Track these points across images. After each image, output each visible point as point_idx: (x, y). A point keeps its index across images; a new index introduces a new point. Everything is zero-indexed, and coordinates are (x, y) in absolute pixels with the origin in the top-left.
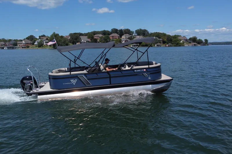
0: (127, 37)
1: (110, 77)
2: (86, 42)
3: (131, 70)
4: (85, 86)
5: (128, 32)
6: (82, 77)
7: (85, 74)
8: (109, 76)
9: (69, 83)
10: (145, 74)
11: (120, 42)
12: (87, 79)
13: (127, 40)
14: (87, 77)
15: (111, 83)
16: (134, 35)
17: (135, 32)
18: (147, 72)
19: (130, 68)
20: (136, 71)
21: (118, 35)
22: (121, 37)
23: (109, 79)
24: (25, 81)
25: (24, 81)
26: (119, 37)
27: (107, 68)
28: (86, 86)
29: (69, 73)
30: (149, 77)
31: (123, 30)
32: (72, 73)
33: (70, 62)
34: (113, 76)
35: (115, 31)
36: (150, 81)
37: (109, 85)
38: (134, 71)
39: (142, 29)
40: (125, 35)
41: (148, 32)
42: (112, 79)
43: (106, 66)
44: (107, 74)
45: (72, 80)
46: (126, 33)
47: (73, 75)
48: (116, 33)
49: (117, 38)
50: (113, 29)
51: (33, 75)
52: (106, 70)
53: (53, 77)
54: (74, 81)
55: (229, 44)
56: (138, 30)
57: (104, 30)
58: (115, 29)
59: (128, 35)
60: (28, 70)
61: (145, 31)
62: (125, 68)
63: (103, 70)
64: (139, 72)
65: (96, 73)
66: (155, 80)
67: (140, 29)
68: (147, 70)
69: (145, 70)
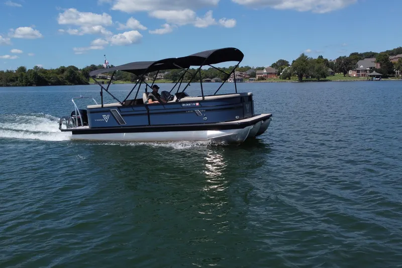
1: (149, 114)
2: (369, 69)
3: (177, 103)
4: (118, 125)
6: (115, 112)
7: (118, 107)
8: (146, 112)
9: (101, 120)
10: (198, 111)
12: (121, 115)
14: (120, 111)
15: (151, 124)
18: (201, 108)
20: (184, 105)
23: (147, 117)
28: (120, 125)
29: (101, 105)
30: (204, 116)
32: (104, 105)
34: (153, 112)
36: (206, 123)
37: (148, 125)
38: (182, 106)
42: (151, 117)
45: (104, 116)
47: (105, 108)
54: (106, 118)
60: (73, 101)
64: (188, 107)
65: (132, 107)
66: (214, 123)
68: (201, 103)
69: (197, 104)
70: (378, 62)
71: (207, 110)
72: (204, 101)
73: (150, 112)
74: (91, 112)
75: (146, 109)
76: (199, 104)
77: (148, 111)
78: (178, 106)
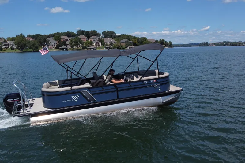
0: (95, 39)
1: (117, 91)
2: (53, 44)
3: (140, 81)
5: (95, 33)
6: (86, 92)
8: (116, 89)
10: (156, 85)
11: (91, 45)
12: (92, 94)
13: (98, 42)
14: (91, 91)
15: (119, 98)
16: (101, 37)
17: (102, 34)
18: (157, 83)
19: (138, 79)
20: (145, 82)
21: (85, 37)
22: (89, 39)
23: (116, 93)
24: (10, 100)
25: (8, 100)
26: (86, 39)
27: (113, 80)
28: (90, 103)
29: (70, 87)
30: (160, 88)
31: (90, 31)
32: (74, 87)
33: (71, 74)
34: (121, 89)
35: (81, 32)
36: (160, 93)
37: (116, 99)
39: (110, 31)
40: (92, 37)
41: (115, 34)
42: (119, 93)
43: (111, 77)
44: (113, 87)
45: (74, 96)
46: (93, 35)
47: (74, 90)
48: (82, 35)
49: (85, 40)
50: (79, 30)
51: (21, 92)
52: (111, 82)
53: (47, 93)
54: (75, 98)
55: (185, 46)
56: (105, 32)
57: (68, 32)
58: (81, 30)
59: (95, 37)
60: (15, 85)
61: (113, 33)
62: (133, 79)
63: (107, 82)
64: (148, 83)
65: (101, 87)
66: (164, 92)
67: (107, 31)
68: (157, 80)
69: (155, 81)
70: (56, 40)
71: (161, 84)
72: (159, 78)
73: (119, 89)
74: (49, 96)
75: (114, 88)
76: (156, 80)
77: (117, 89)
78: (141, 83)
